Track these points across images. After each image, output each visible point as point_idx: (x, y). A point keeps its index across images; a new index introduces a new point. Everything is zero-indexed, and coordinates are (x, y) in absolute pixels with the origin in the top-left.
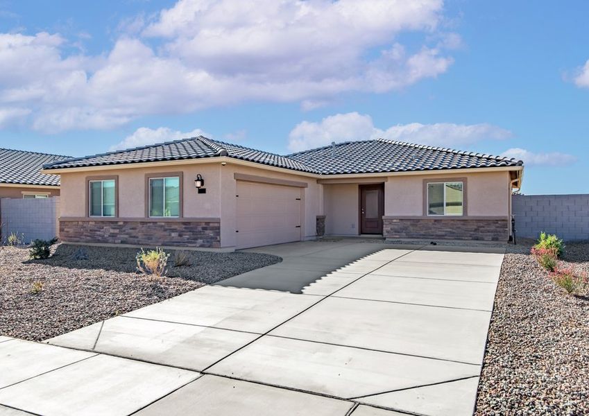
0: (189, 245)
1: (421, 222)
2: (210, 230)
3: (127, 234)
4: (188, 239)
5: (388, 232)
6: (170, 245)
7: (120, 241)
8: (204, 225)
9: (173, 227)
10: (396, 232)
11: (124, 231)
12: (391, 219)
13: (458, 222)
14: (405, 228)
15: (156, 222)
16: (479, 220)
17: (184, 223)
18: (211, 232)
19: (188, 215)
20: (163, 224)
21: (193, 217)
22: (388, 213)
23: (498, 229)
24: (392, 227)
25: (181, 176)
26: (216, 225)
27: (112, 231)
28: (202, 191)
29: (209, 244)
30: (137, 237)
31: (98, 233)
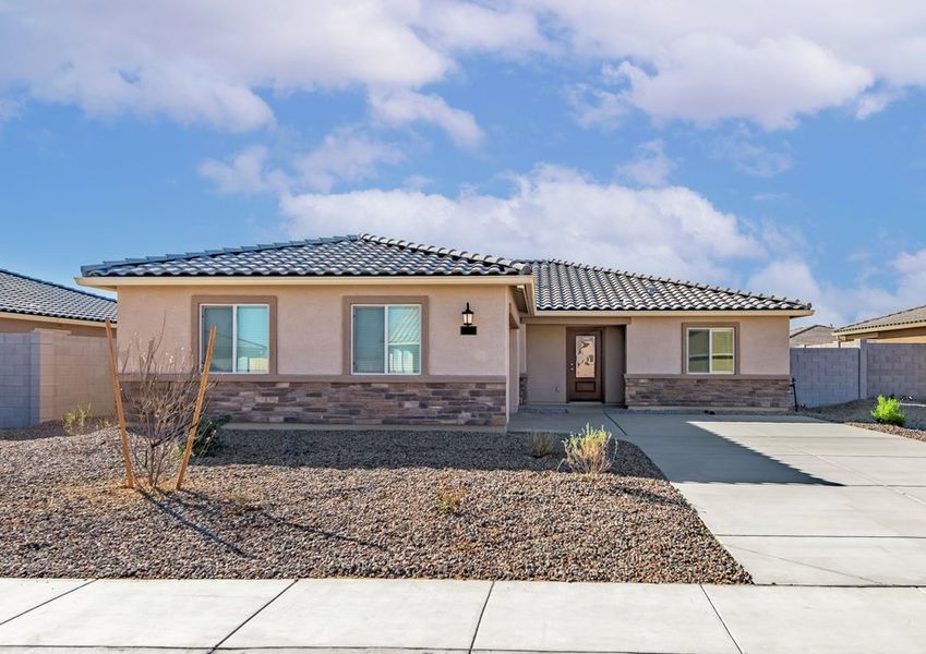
0: (443, 422)
1: (678, 383)
2: (487, 395)
3: (299, 405)
4: (440, 412)
5: (632, 397)
6: (400, 423)
7: (282, 419)
8: (474, 388)
9: (408, 391)
10: (643, 397)
11: (294, 399)
12: (636, 379)
13: (729, 383)
14: (657, 392)
15: (369, 384)
16: (755, 380)
17: (431, 385)
18: (488, 398)
19: (440, 369)
20: (386, 386)
21: (452, 374)
22: (631, 370)
23: (779, 392)
24: (638, 389)
25: (424, 302)
26: (499, 387)
27: (260, 400)
28: (468, 330)
29: (484, 420)
30: (325, 410)
31: (225, 404)
